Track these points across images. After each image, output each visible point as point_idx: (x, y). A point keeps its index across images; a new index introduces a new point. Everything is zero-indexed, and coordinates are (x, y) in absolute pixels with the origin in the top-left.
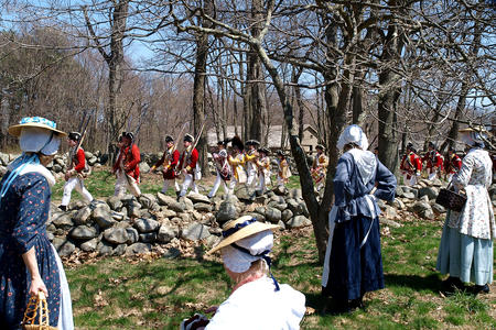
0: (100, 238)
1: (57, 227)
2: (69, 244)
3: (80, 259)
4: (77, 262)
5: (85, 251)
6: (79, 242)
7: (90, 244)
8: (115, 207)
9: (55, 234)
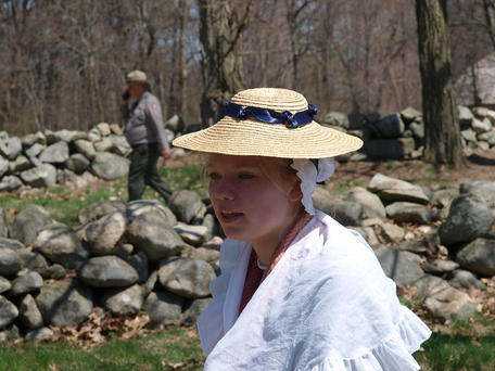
0: (151, 284)
1: (51, 260)
2: (76, 296)
3: (104, 333)
4: (97, 337)
5: (115, 315)
6: (100, 292)
7: (128, 298)
8: (189, 216)
9: (46, 276)
